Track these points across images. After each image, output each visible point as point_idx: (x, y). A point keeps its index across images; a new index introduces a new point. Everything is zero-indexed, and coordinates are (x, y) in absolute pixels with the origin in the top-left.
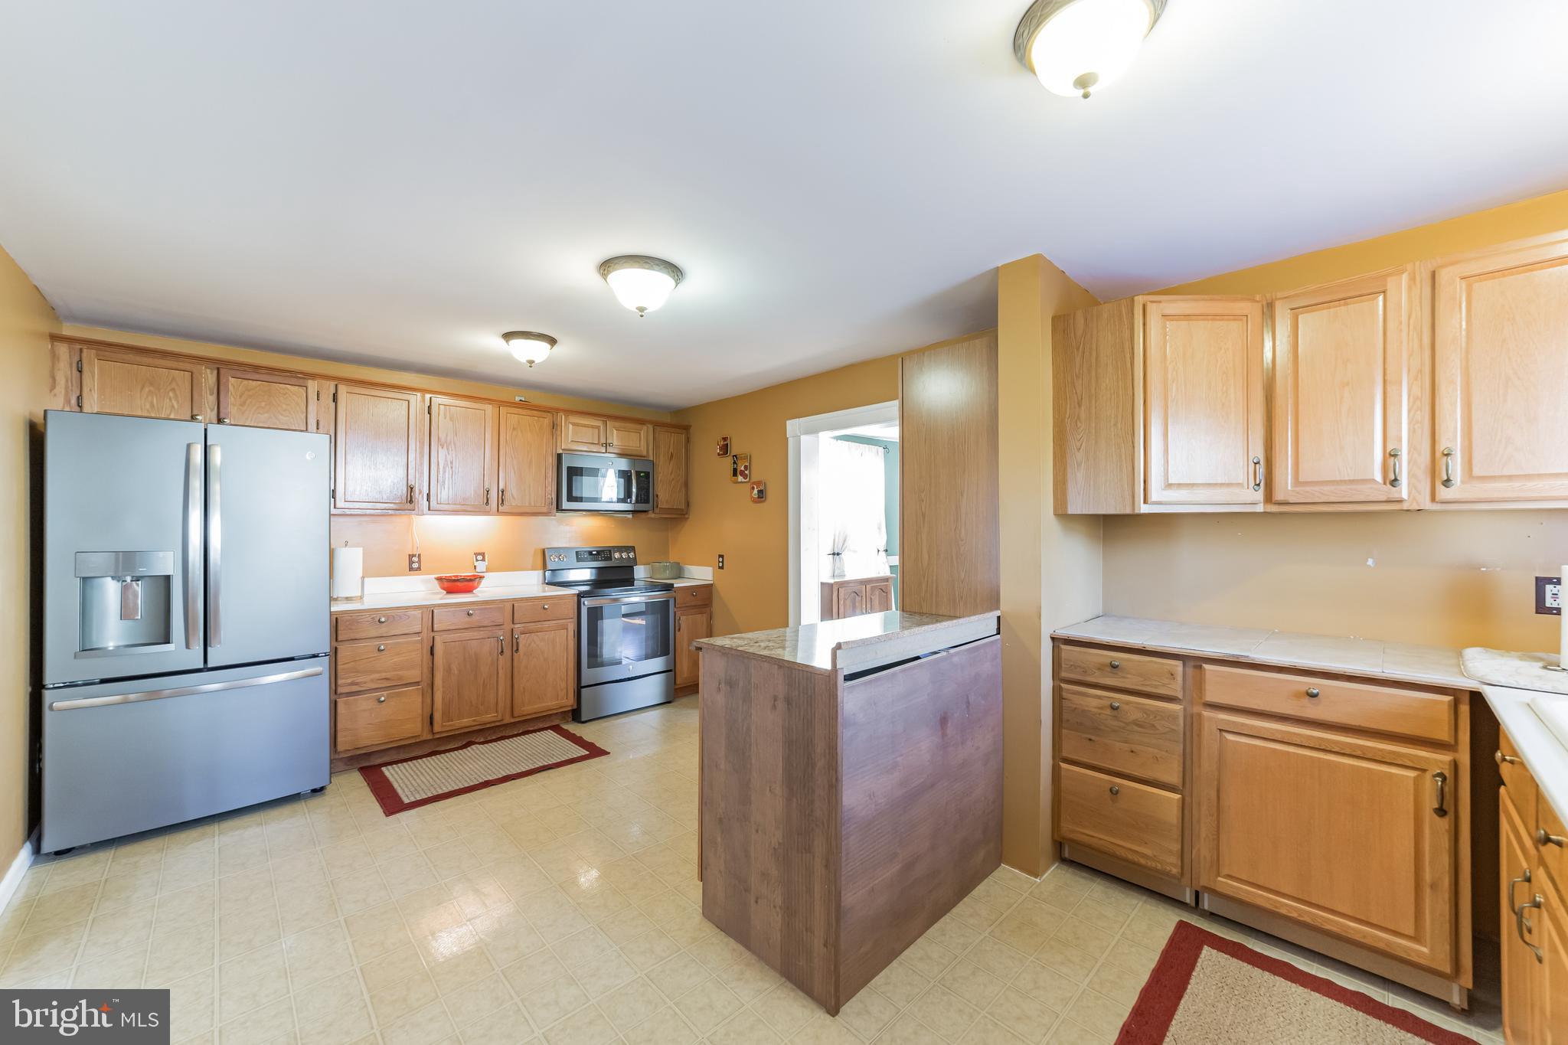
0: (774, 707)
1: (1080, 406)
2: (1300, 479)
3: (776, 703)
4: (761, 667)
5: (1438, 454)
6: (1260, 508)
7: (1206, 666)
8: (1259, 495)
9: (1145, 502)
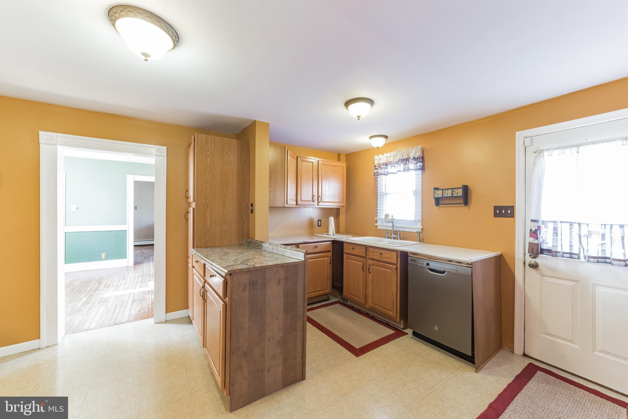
0: (279, 284)
1: (272, 174)
2: (302, 200)
3: (280, 282)
4: (272, 270)
5: (319, 197)
6: (294, 206)
7: (300, 245)
8: (295, 203)
9: (287, 204)
